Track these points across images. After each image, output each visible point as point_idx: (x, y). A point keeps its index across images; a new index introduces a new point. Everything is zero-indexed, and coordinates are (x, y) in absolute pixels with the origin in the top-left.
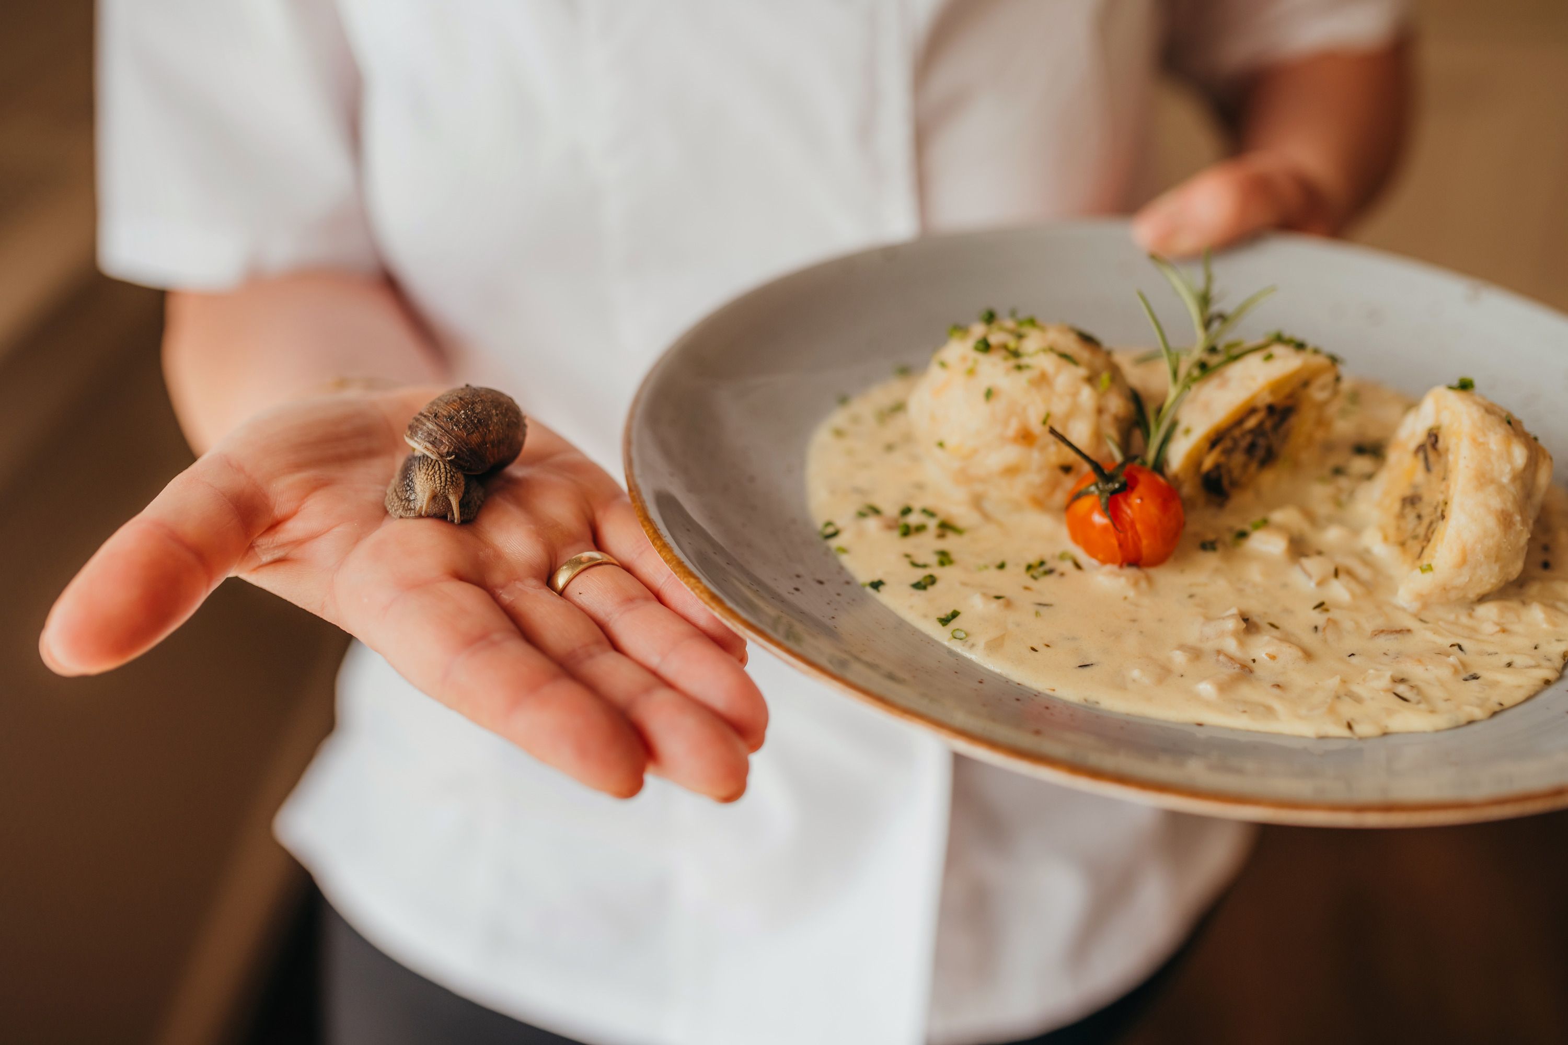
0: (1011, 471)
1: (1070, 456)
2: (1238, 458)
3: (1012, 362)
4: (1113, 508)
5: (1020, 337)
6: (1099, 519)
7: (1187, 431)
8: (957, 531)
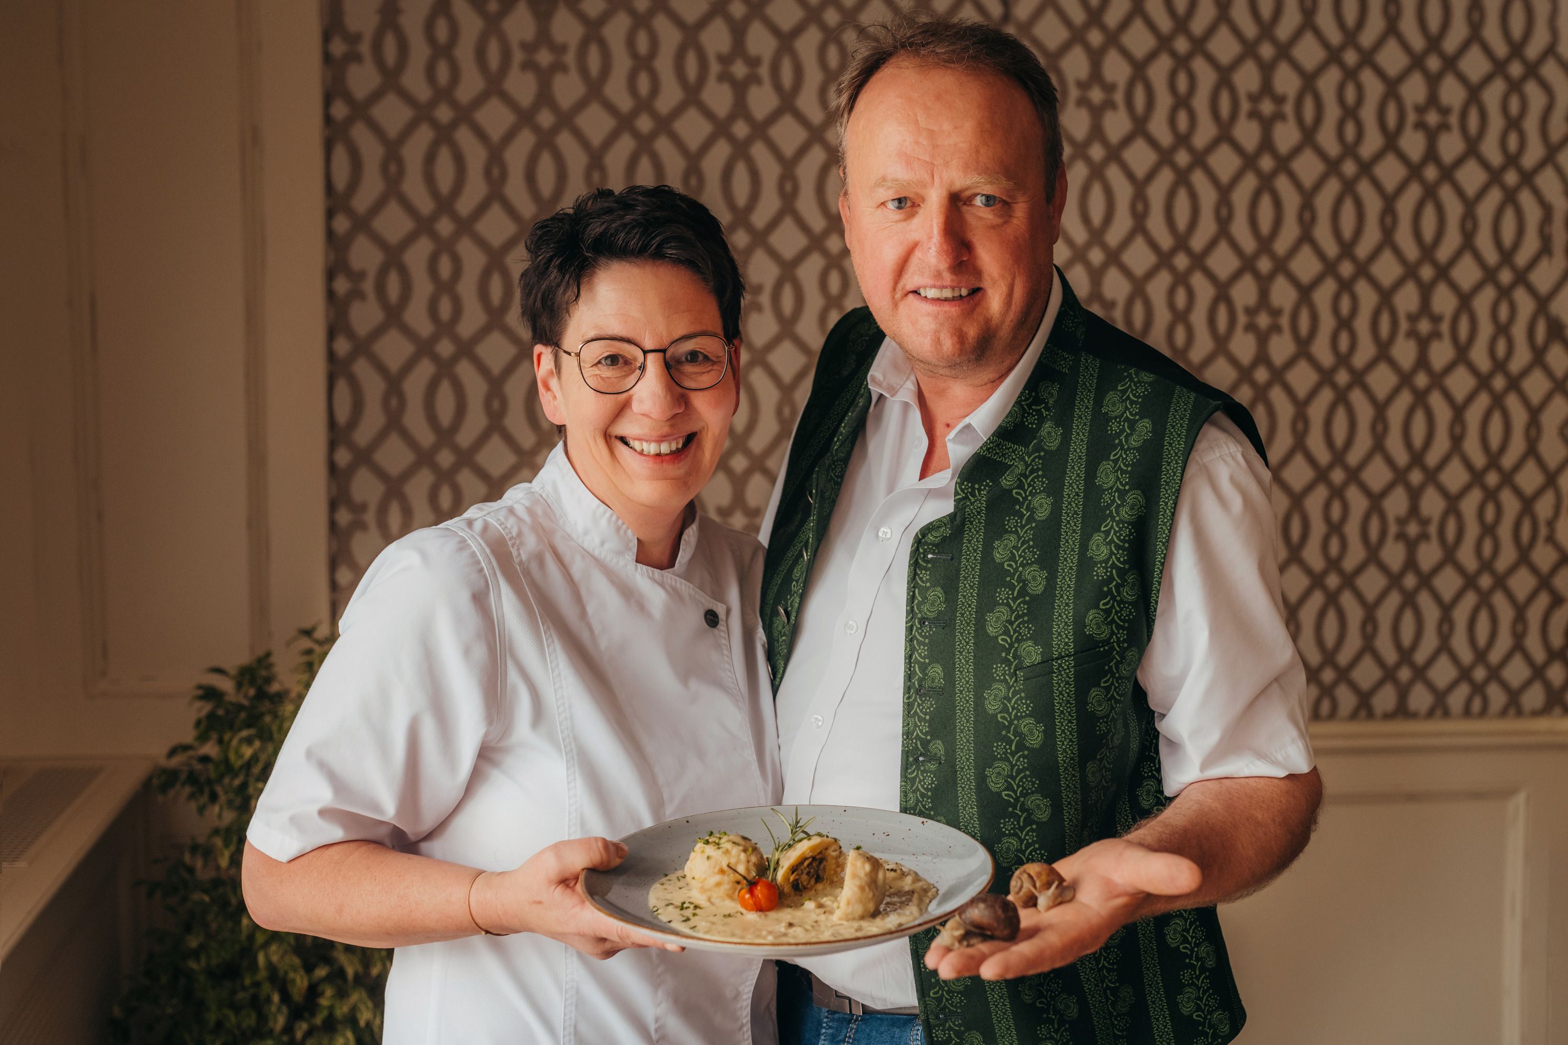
0: (718, 884)
1: (740, 878)
2: (804, 877)
3: (717, 846)
4: (751, 892)
5: (720, 838)
6: (747, 896)
7: (782, 867)
8: (700, 908)
